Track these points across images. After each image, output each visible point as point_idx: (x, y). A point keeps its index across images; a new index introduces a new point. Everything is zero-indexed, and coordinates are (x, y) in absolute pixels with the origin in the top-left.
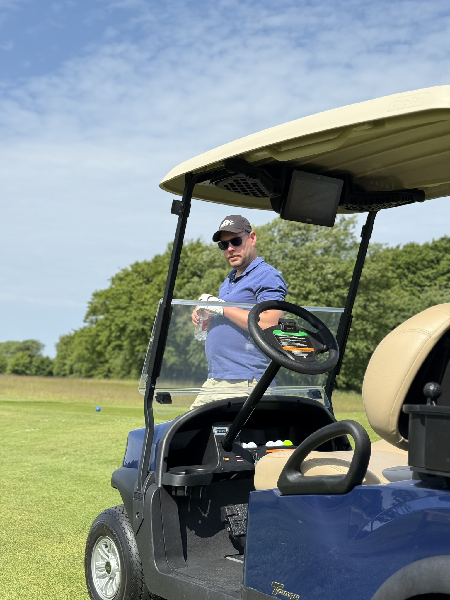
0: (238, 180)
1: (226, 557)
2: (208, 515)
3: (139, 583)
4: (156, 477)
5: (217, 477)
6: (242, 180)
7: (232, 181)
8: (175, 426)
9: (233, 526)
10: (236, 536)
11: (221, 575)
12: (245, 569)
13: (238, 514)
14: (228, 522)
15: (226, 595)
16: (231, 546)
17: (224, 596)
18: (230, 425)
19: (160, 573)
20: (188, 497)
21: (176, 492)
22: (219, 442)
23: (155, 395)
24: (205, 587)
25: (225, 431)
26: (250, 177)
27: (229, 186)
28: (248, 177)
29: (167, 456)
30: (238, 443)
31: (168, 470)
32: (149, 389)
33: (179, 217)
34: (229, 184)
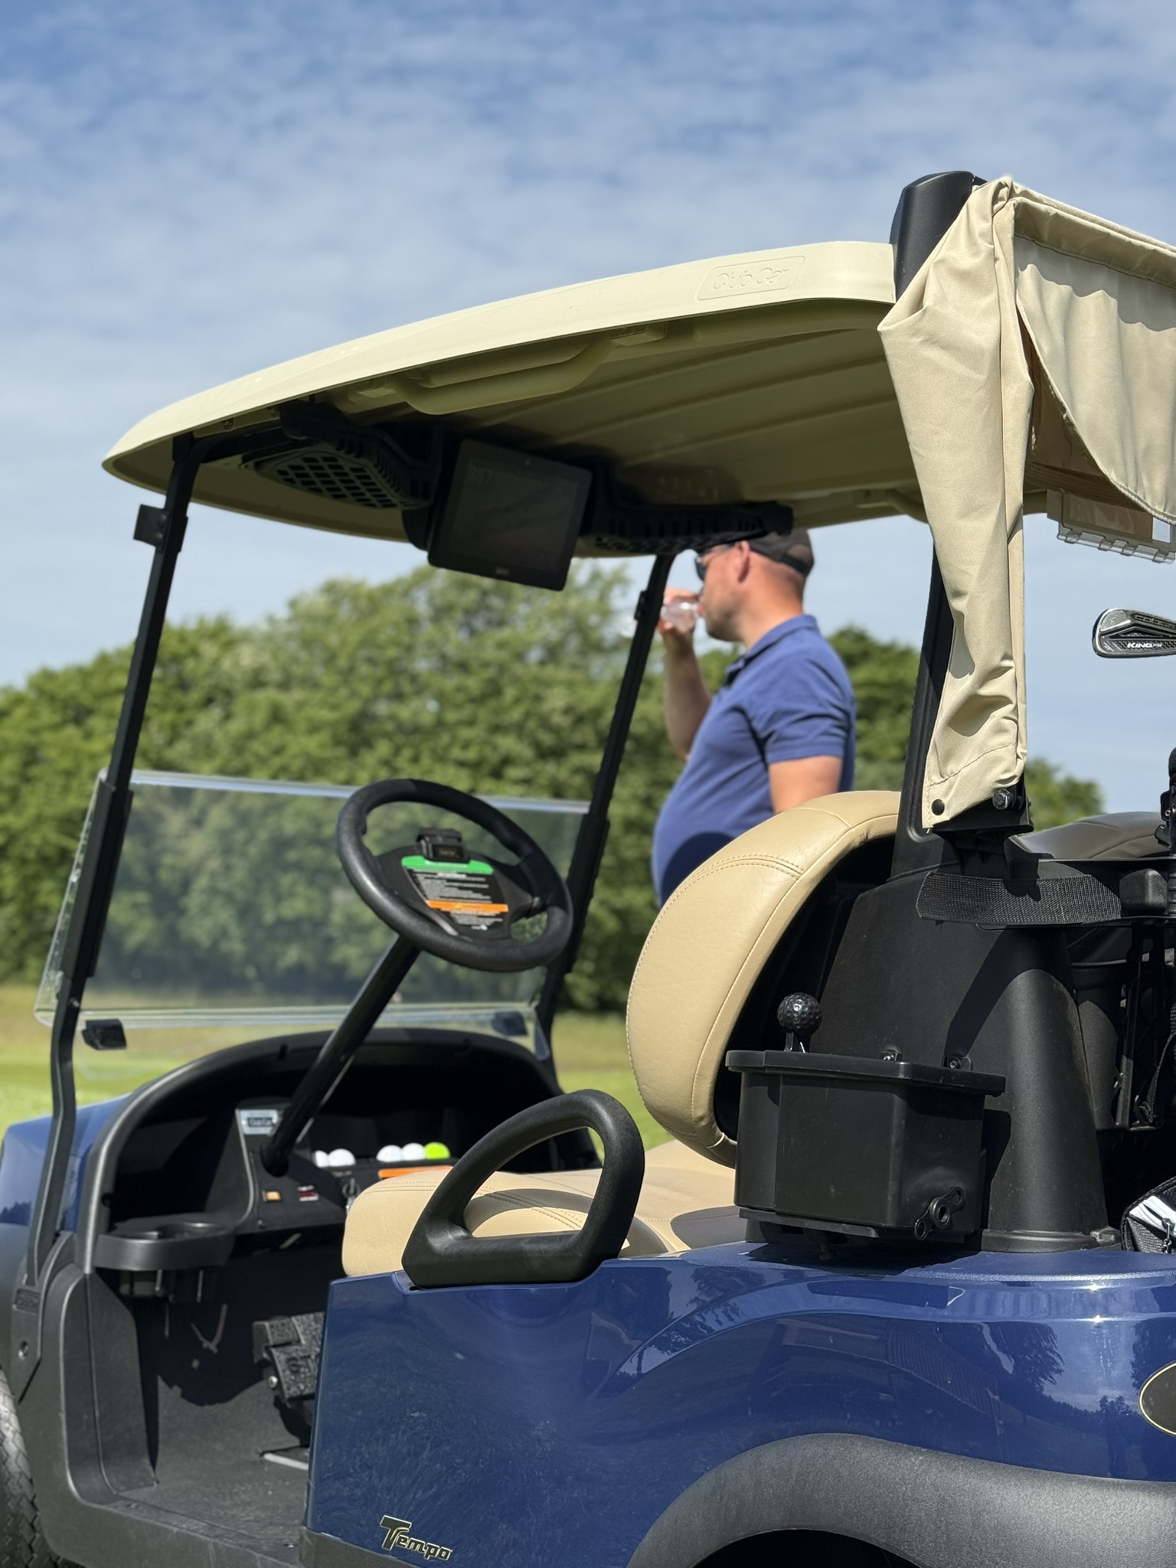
0: (314, 460)
1: (262, 1454)
2: (218, 1346)
3: (25, 1532)
4: (77, 1247)
5: (245, 1243)
6: (325, 459)
7: (299, 462)
8: (135, 1110)
9: (284, 1371)
10: (292, 1399)
11: (249, 1504)
12: (312, 1485)
13: (299, 1341)
14: (270, 1365)
15: (258, 1556)
16: (280, 1426)
17: (255, 1557)
18: (284, 1106)
19: (83, 1502)
20: (165, 1299)
21: (132, 1286)
22: (254, 1152)
23: (81, 1026)
24: (203, 1538)
25: (269, 1123)
26: (348, 453)
27: (292, 475)
28: (342, 453)
29: (109, 1189)
30: (304, 1153)
31: (110, 1228)
32: (63, 1011)
33: (157, 552)
34: (293, 467)
